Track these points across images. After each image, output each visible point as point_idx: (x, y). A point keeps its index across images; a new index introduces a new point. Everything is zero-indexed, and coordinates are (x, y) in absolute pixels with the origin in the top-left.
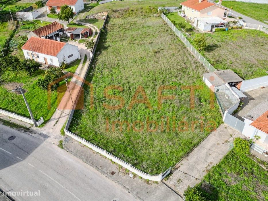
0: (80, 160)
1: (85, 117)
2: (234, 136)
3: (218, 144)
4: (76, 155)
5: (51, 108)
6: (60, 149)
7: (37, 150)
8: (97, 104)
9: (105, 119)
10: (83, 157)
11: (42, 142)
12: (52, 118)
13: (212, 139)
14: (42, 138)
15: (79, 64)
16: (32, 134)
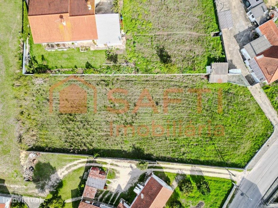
0: (260, 160)
1: (234, 161)
2: (257, 87)
3: (260, 96)
4: (257, 162)
5: (221, 181)
6: (252, 170)
7: (252, 181)
8: (224, 155)
9: (236, 150)
10: (258, 159)
11: (246, 180)
12: (230, 179)
13: (257, 98)
14: (244, 180)
15: (163, 172)
16: (240, 186)
